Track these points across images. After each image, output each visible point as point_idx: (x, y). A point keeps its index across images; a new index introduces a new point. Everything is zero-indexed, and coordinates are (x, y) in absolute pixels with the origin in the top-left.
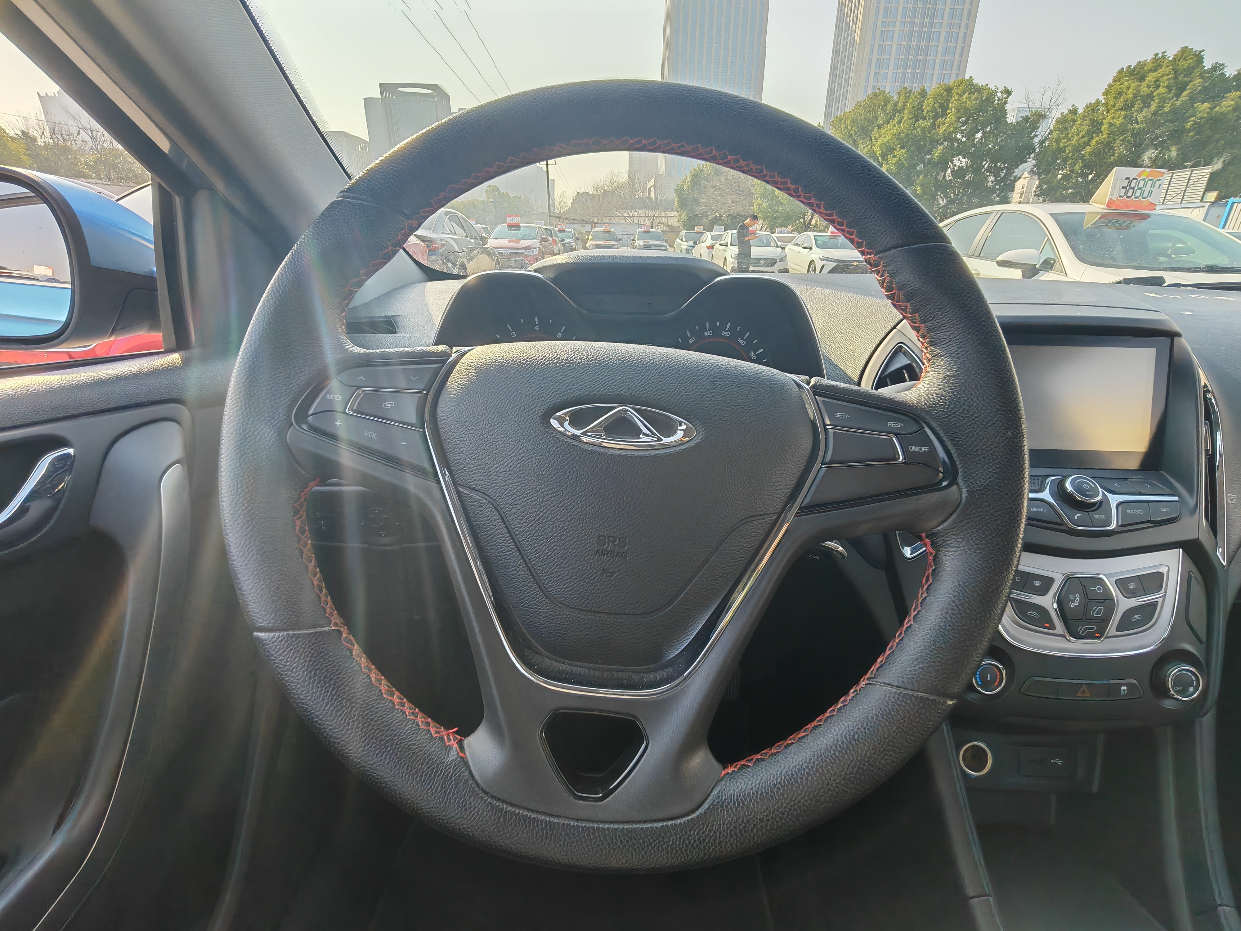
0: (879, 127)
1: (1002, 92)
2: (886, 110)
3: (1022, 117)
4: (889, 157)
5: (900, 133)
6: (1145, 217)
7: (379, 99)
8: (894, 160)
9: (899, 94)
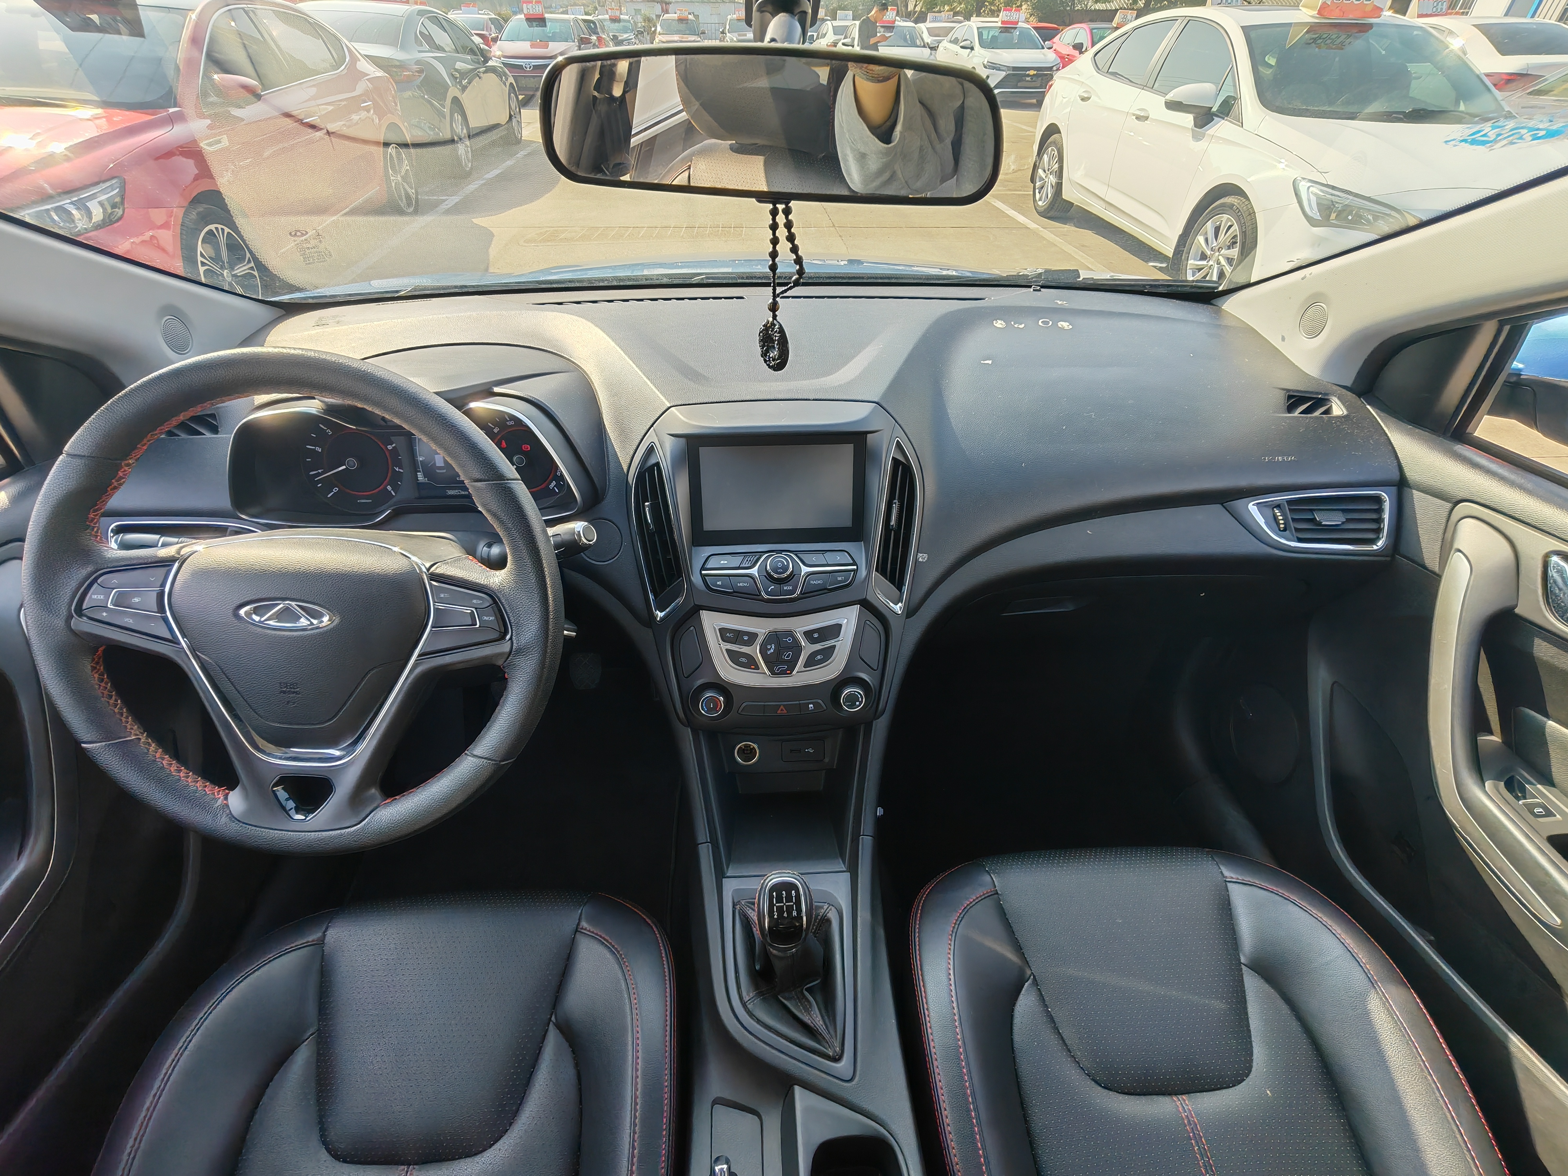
6: (1365, 28)
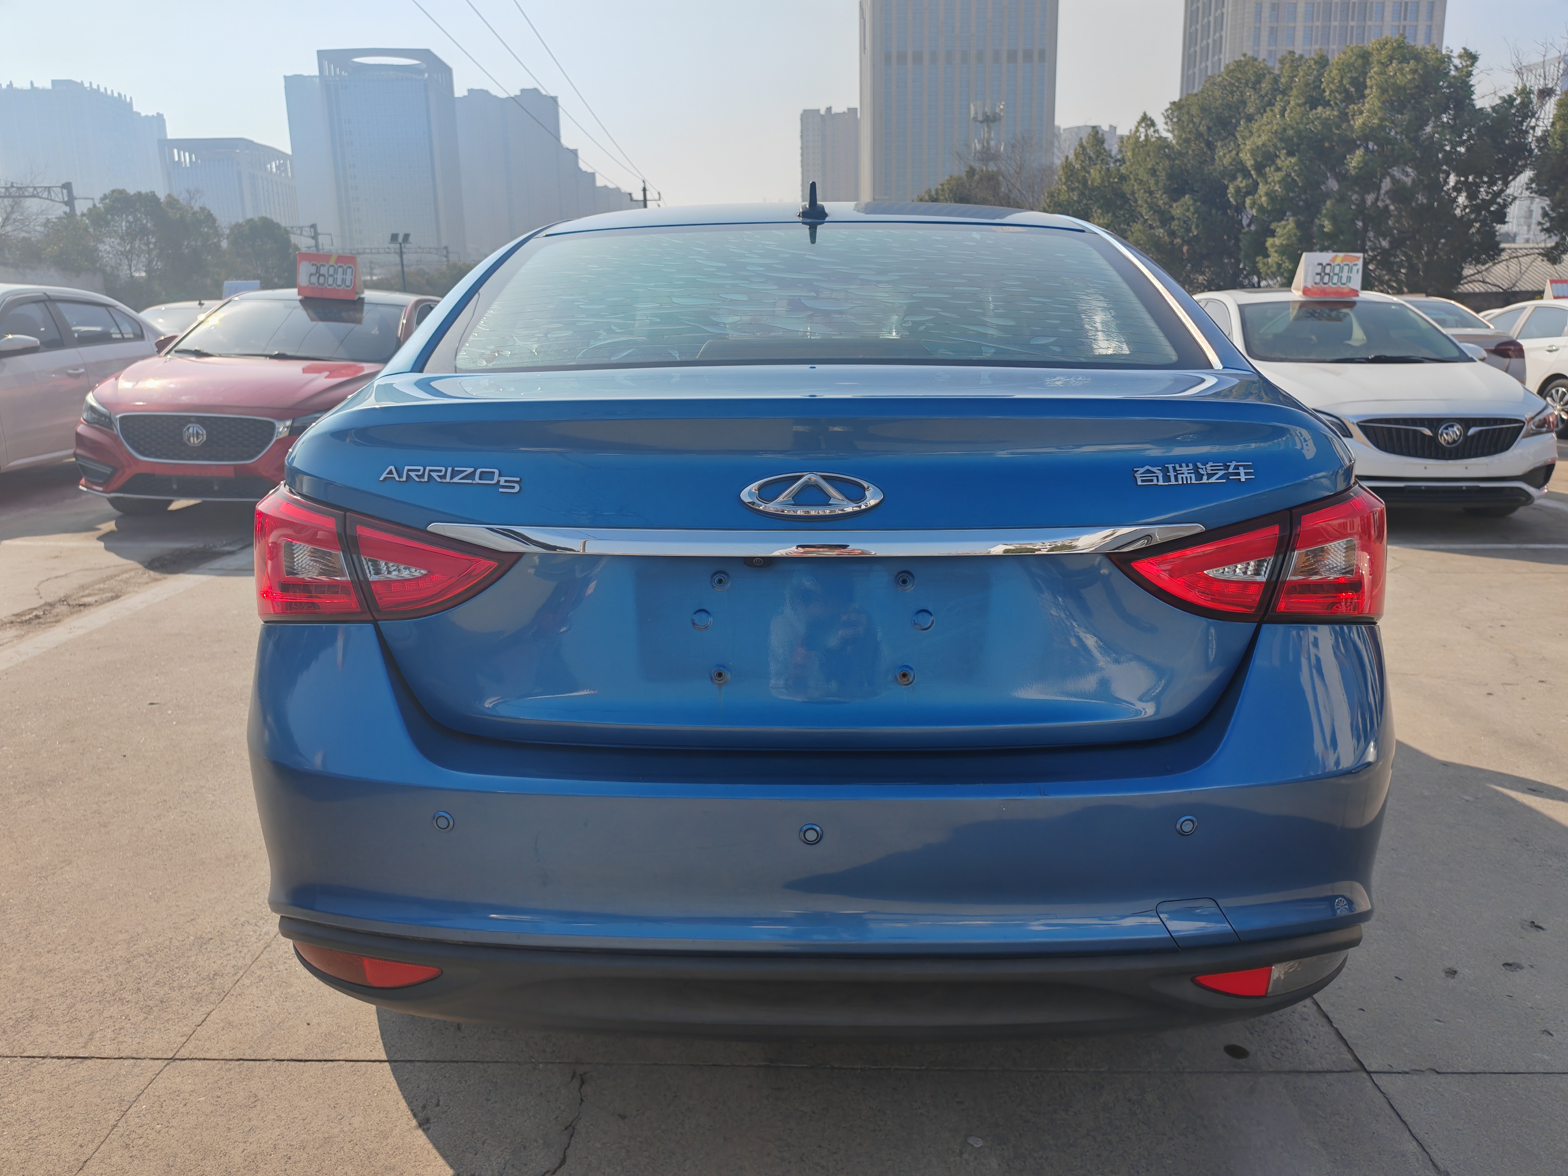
0: (1250, 119)
1: (1460, 57)
2: (1260, 90)
3: (1501, 98)
4: (1267, 169)
5: (1285, 130)
7: (315, 76)
8: (1278, 176)
9: (1282, 62)
